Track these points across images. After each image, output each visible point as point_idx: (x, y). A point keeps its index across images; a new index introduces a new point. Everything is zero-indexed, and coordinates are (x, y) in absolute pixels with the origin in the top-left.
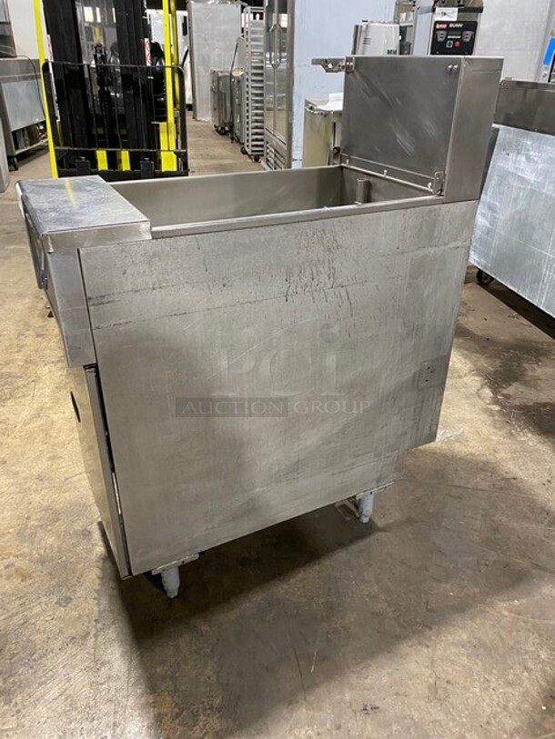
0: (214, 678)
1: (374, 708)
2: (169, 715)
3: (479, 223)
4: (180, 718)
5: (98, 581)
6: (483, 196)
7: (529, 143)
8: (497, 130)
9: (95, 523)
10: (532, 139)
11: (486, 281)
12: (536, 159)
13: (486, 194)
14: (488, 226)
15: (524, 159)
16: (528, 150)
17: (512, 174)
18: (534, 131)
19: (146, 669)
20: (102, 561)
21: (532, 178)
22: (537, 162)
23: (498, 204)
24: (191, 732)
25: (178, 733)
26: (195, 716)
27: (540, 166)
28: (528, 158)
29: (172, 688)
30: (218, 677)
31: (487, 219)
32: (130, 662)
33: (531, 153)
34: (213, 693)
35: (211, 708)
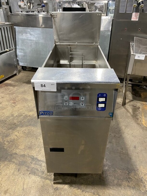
0: (121, 171)
1: (135, 146)
2: (128, 183)
3: (19, 55)
4: (130, 181)
5: (79, 190)
6: (17, 47)
7: (29, 30)
8: (15, 28)
9: (54, 185)
10: (30, 29)
11: (25, 69)
12: (34, 34)
13: (18, 46)
14: (23, 54)
15: (29, 35)
16: (30, 32)
17: (26, 39)
18: (30, 27)
19: (114, 185)
20: (71, 187)
21: (35, 39)
22: (34, 35)
23: (24, 48)
24: (133, 180)
25: (133, 183)
26: (130, 178)
27: (36, 36)
28: (31, 34)
29: (121, 180)
30: (121, 170)
31: (22, 53)
32: (111, 188)
33: (31, 33)
34: (125, 172)
35: (128, 174)
